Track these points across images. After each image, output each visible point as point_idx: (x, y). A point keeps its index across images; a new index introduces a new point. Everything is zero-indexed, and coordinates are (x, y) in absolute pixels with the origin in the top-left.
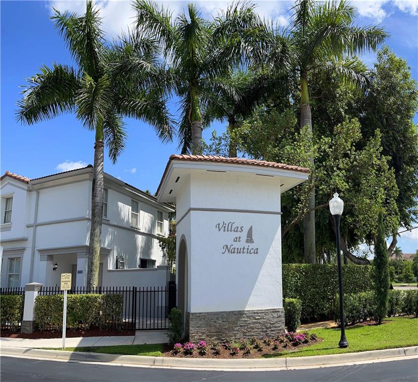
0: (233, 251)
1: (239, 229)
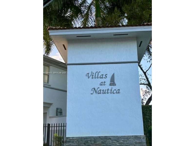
0: (99, 92)
1: (104, 76)
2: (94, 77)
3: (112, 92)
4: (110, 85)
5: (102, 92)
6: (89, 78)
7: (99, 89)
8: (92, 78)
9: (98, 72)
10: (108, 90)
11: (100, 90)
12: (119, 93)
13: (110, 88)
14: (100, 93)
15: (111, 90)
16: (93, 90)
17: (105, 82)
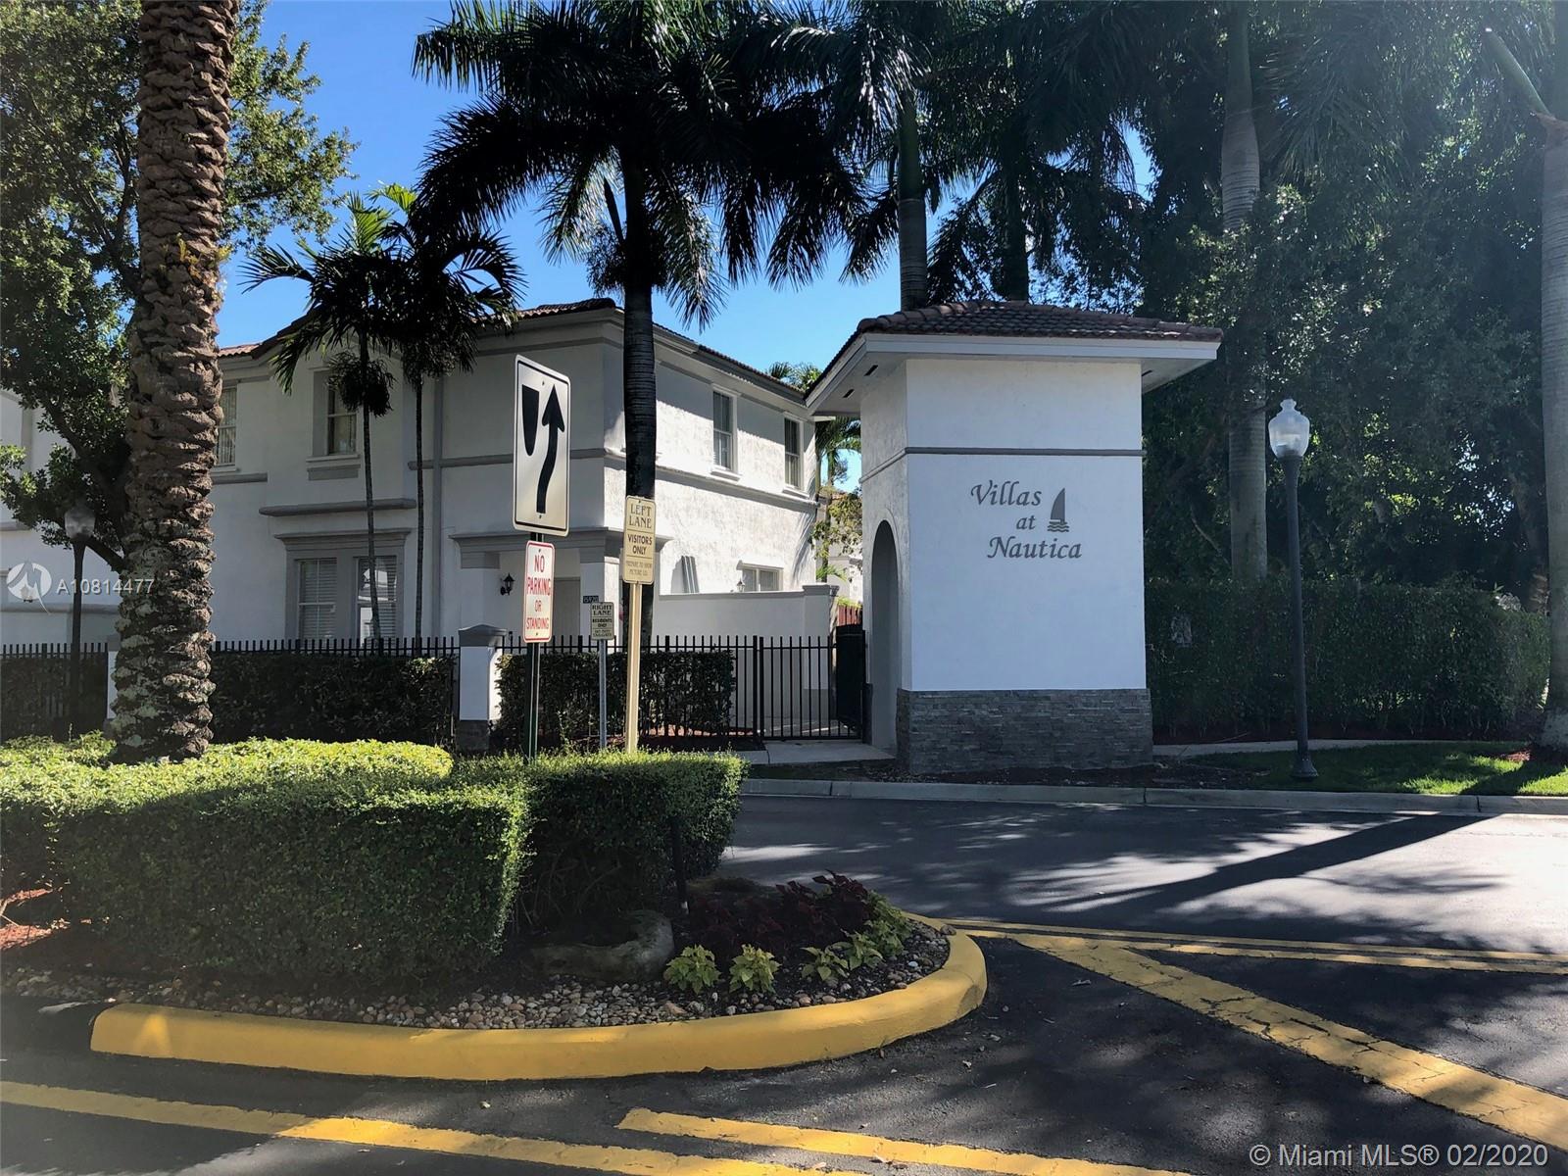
0: (1014, 553)
1: (1031, 498)
2: (997, 498)
3: (1056, 552)
4: (1052, 528)
5: (1023, 551)
6: (980, 501)
7: (1013, 542)
8: (992, 503)
9: (1013, 481)
10: (1043, 545)
11: (1019, 545)
12: (1077, 556)
13: (1049, 538)
14: (1017, 555)
15: (1054, 546)
16: (995, 542)
17: (1032, 519)
